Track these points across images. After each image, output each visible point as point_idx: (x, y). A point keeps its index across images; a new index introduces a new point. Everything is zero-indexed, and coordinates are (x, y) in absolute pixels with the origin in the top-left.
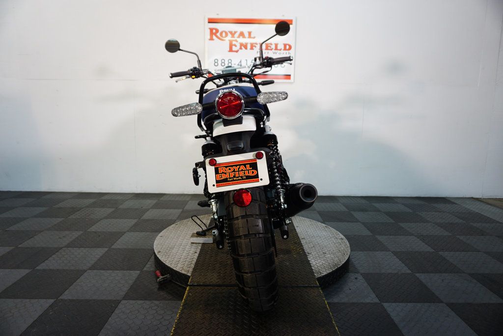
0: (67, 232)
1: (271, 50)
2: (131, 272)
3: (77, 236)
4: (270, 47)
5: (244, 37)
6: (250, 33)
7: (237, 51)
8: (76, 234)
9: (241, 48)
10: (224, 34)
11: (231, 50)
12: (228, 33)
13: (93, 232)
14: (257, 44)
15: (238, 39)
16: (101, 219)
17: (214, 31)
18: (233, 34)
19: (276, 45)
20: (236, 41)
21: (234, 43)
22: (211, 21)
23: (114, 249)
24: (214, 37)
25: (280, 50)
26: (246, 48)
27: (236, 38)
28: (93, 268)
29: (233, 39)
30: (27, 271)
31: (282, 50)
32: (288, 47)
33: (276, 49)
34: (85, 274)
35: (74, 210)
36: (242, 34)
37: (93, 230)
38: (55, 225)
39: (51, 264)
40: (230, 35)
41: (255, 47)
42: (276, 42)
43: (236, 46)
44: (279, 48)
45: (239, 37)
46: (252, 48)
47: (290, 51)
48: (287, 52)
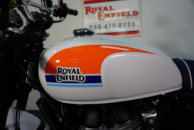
1: (125, 16)
4: (124, 14)
6: (111, 7)
7: (103, 19)
9: (106, 17)
10: (94, 10)
11: (100, 19)
14: (116, 13)
17: (88, 8)
18: (100, 9)
19: (128, 13)
20: (103, 13)
21: (101, 14)
22: (86, 2)
25: (131, 15)
26: (109, 17)
27: (102, 11)
29: (100, 12)
32: (136, 13)
36: (106, 8)
42: (128, 11)
43: (103, 16)
45: (104, 10)
46: (113, 16)
47: (138, 16)
48: (136, 16)
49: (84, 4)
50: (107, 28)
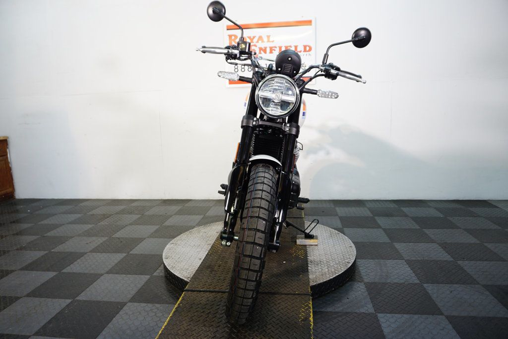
0: (94, 238)
2: (142, 276)
3: (101, 242)
5: (263, 41)
6: (268, 37)
8: (101, 240)
9: (260, 53)
12: (247, 39)
13: (117, 238)
14: (276, 47)
15: (257, 44)
16: (126, 226)
17: (233, 37)
18: (251, 39)
19: (296, 47)
21: (253, 48)
22: (229, 28)
23: (131, 254)
26: (265, 52)
27: (255, 43)
28: (110, 272)
29: (252, 44)
30: (54, 274)
31: (302, 52)
32: (308, 48)
34: (102, 278)
35: (105, 217)
36: (260, 39)
37: (118, 236)
38: (86, 231)
39: (75, 268)
41: (275, 50)
42: (296, 44)
44: (299, 50)
45: (257, 42)
46: (271, 52)
47: (310, 53)
48: (308, 53)
49: (227, 30)
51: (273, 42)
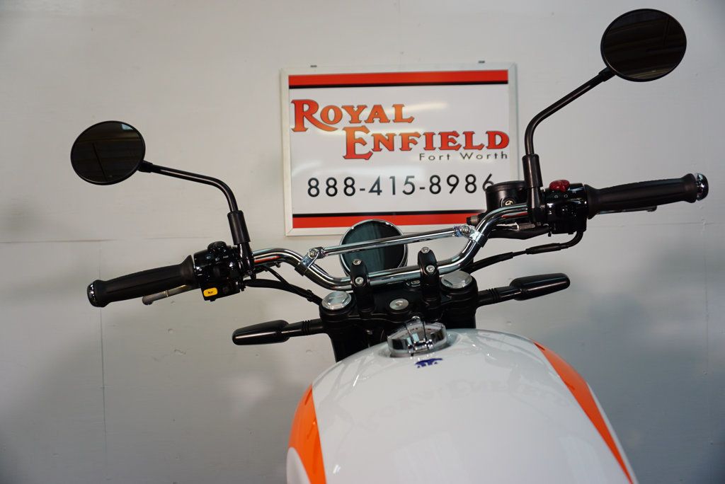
1: (457, 148)
4: (454, 142)
5: (384, 119)
7: (367, 156)
9: (377, 149)
10: (331, 114)
11: (351, 154)
12: (344, 112)
14: (419, 136)
15: (368, 126)
17: (306, 108)
18: (355, 113)
20: (367, 131)
21: (358, 134)
22: (297, 83)
24: (307, 123)
25: (480, 147)
26: (391, 148)
27: (363, 123)
29: (356, 125)
31: (484, 149)
32: (498, 140)
33: (469, 145)
36: (378, 113)
40: (346, 116)
41: (415, 143)
42: (469, 129)
43: (364, 143)
44: (475, 143)
45: (370, 120)
46: (405, 147)
47: (505, 150)
48: (498, 151)
49: (291, 87)
50: (379, 192)
51: (410, 120)
